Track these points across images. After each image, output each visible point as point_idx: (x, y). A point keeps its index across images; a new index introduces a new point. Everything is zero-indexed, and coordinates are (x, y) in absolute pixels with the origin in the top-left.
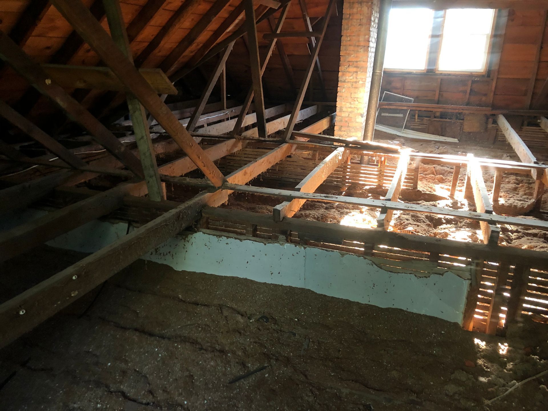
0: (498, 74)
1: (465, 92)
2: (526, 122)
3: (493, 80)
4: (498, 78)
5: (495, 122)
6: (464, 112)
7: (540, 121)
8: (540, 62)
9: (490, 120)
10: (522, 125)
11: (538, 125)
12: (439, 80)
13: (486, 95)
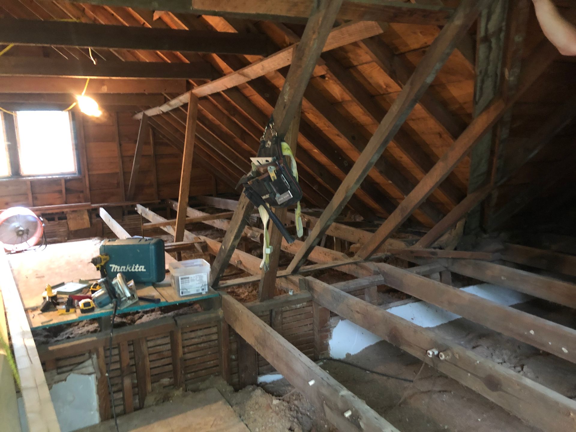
0: (88, 171)
1: (60, 192)
2: (126, 212)
3: (85, 177)
4: (89, 175)
5: (98, 216)
6: (65, 210)
7: (137, 209)
8: (122, 157)
9: (94, 216)
10: (124, 214)
11: (136, 212)
12: (29, 183)
13: (82, 192)
